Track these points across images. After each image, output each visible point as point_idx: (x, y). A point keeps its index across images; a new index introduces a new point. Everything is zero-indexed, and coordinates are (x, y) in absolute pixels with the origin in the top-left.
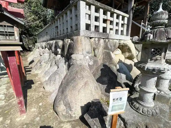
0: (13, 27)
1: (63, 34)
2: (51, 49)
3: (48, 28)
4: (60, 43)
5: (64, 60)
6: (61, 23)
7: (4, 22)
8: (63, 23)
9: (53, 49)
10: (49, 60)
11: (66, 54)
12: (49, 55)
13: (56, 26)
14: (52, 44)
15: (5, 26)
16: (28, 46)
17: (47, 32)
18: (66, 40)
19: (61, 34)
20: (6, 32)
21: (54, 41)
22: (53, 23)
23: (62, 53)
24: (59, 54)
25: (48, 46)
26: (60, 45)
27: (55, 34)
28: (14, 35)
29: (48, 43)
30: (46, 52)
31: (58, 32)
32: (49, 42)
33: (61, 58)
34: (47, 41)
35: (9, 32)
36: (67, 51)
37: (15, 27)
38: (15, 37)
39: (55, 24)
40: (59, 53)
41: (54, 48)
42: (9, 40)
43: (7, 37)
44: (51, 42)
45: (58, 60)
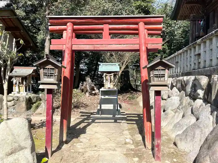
0: (165, 70)
1: (209, 66)
2: (185, 91)
3: (179, 56)
4: (204, 80)
5: (210, 108)
6: (207, 49)
7: (160, 66)
8: (211, 50)
9: (189, 89)
10: (180, 106)
11: (213, 97)
12: (179, 99)
13: (197, 53)
14: (188, 81)
15: (160, 70)
16: (136, 84)
17: (178, 62)
18: (215, 76)
19: (206, 66)
20: (160, 75)
21: (193, 78)
22: (191, 49)
23: (206, 97)
24: (200, 99)
25: (179, 85)
26: (202, 84)
27: (193, 65)
28: (164, 76)
29: (179, 80)
30: (175, 94)
31: (199, 63)
32: (181, 78)
33: (204, 104)
34: (177, 76)
35: (162, 75)
36: (215, 94)
37: (166, 70)
38: (165, 78)
39: (195, 50)
40: (199, 97)
41: (191, 88)
42: (160, 81)
43: (159, 79)
44: (185, 78)
45: (199, 107)
